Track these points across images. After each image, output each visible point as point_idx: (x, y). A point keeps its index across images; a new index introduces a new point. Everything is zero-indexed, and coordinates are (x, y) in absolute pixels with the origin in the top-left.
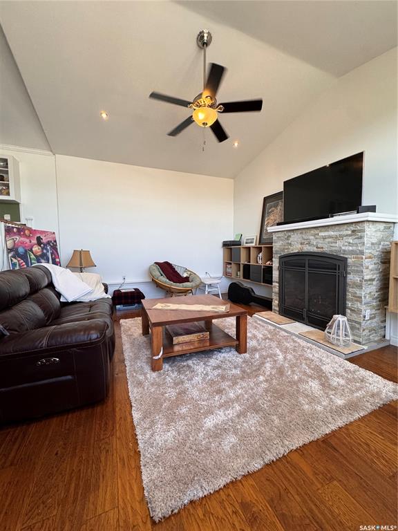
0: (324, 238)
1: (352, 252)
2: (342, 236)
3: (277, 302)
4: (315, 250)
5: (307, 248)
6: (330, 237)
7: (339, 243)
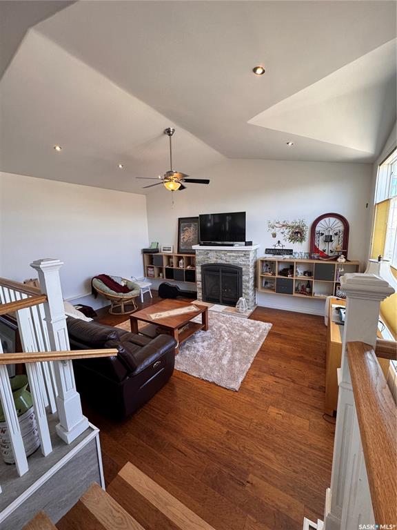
0: (230, 256)
1: (244, 265)
2: (239, 256)
3: (201, 294)
4: (225, 263)
5: (220, 261)
6: (233, 256)
7: (238, 260)
